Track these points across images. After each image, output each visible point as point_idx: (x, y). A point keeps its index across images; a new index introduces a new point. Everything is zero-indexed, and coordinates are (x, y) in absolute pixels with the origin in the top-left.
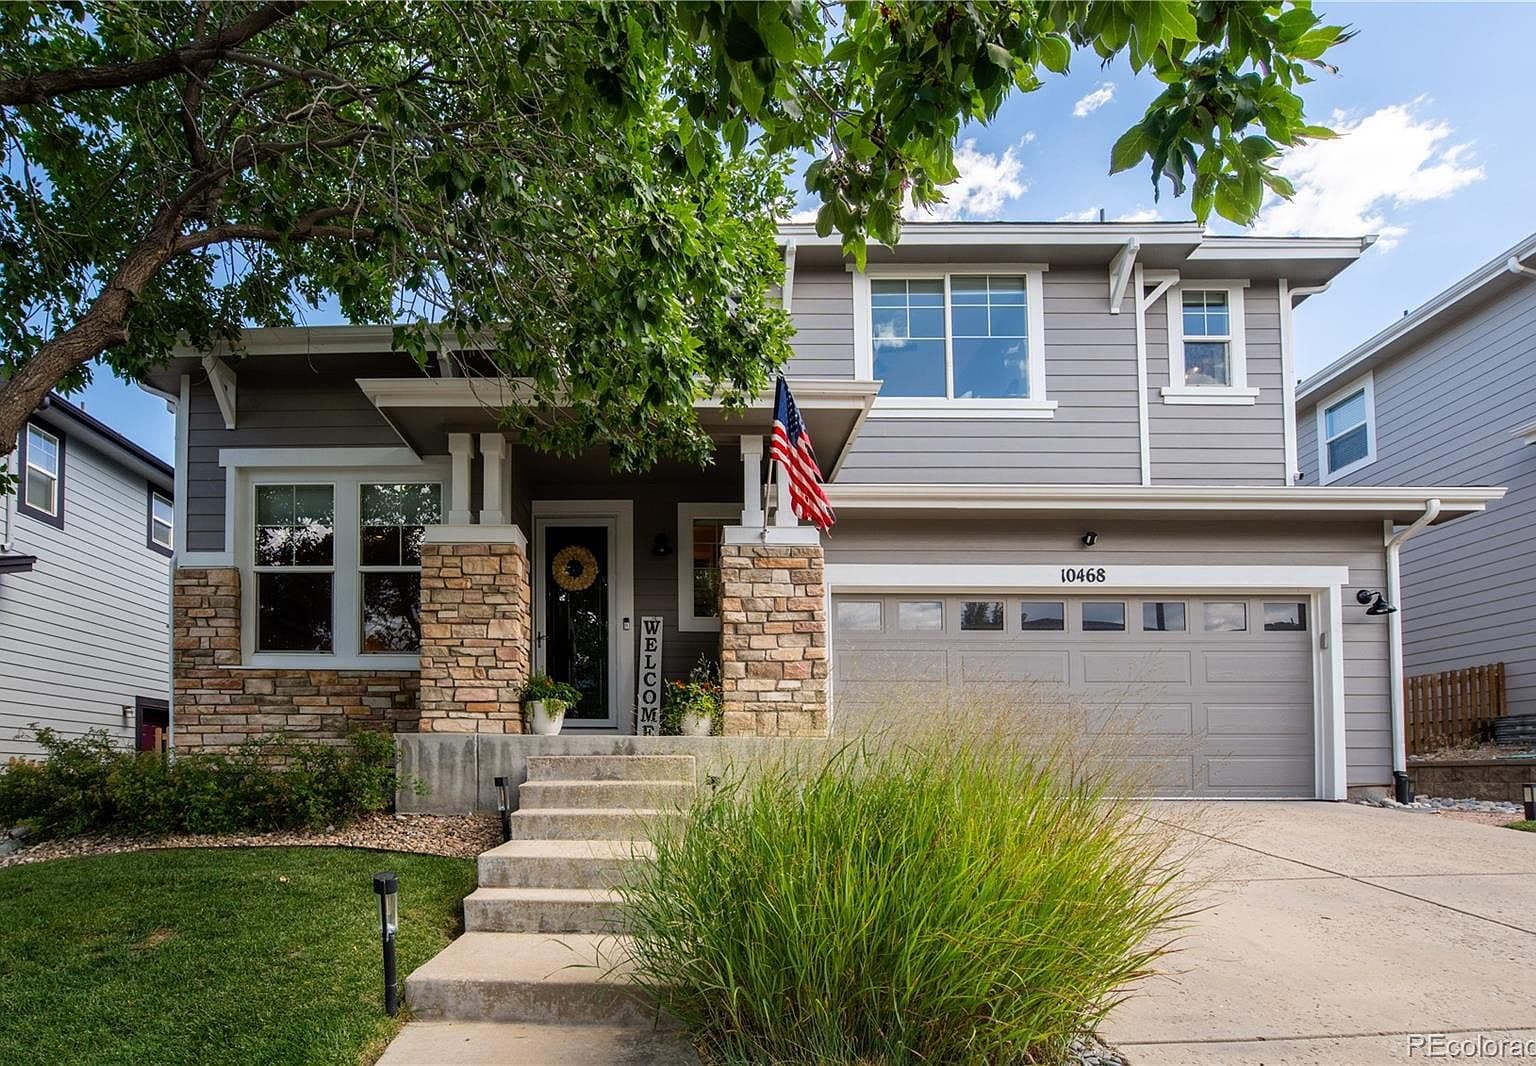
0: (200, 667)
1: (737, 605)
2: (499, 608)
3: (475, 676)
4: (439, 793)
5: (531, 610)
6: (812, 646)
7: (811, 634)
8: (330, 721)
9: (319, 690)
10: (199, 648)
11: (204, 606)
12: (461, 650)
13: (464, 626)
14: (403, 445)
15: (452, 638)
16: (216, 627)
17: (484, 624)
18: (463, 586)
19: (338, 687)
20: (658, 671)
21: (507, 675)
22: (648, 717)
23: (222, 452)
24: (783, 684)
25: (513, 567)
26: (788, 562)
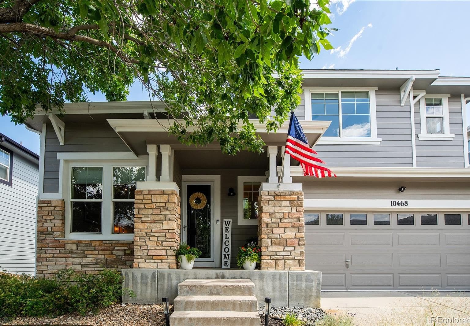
0: (48, 239)
1: (268, 215)
2: (167, 217)
3: (157, 245)
4: (141, 295)
5: (181, 216)
6: (299, 232)
7: (299, 228)
8: (99, 261)
9: (95, 248)
10: (47, 231)
11: (49, 215)
12: (152, 234)
13: (152, 224)
14: (130, 151)
15: (147, 229)
16: (54, 223)
17: (161, 223)
18: (152, 207)
19: (103, 247)
20: (230, 240)
21: (170, 244)
22: (226, 258)
23: (58, 154)
24: (287, 249)
25: (173, 199)
26: (289, 198)
